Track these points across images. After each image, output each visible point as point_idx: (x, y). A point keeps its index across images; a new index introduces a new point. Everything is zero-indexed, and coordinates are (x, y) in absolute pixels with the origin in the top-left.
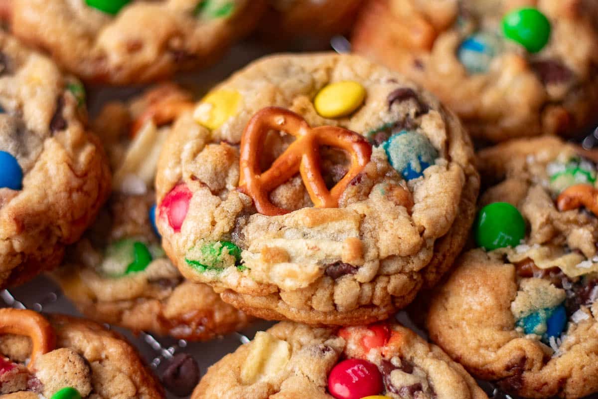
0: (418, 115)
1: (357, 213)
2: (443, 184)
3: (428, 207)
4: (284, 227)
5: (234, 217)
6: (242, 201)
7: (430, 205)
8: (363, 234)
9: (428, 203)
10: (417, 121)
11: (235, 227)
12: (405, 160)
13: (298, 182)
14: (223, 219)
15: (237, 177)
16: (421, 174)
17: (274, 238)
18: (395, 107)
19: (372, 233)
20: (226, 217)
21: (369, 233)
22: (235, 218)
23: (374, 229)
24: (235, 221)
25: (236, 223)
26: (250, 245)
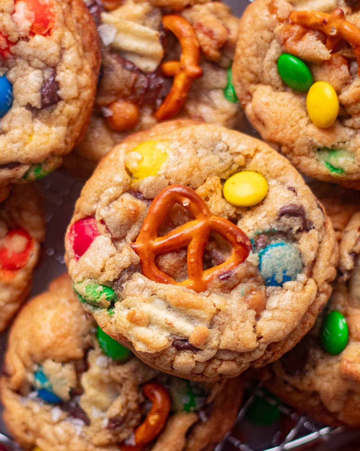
0: (299, 231)
1: (215, 306)
2: (292, 303)
3: (273, 319)
4: (155, 294)
5: (121, 270)
6: (131, 258)
7: (275, 317)
8: (214, 324)
9: (275, 315)
10: (297, 236)
11: (119, 279)
12: (271, 271)
13: (183, 255)
14: (111, 270)
15: (137, 233)
16: (281, 285)
17: (144, 302)
18: (284, 218)
19: (220, 326)
20: (114, 268)
21: (218, 326)
22: (121, 272)
23: (223, 323)
24: (120, 274)
25: (120, 276)
26: (125, 298)
